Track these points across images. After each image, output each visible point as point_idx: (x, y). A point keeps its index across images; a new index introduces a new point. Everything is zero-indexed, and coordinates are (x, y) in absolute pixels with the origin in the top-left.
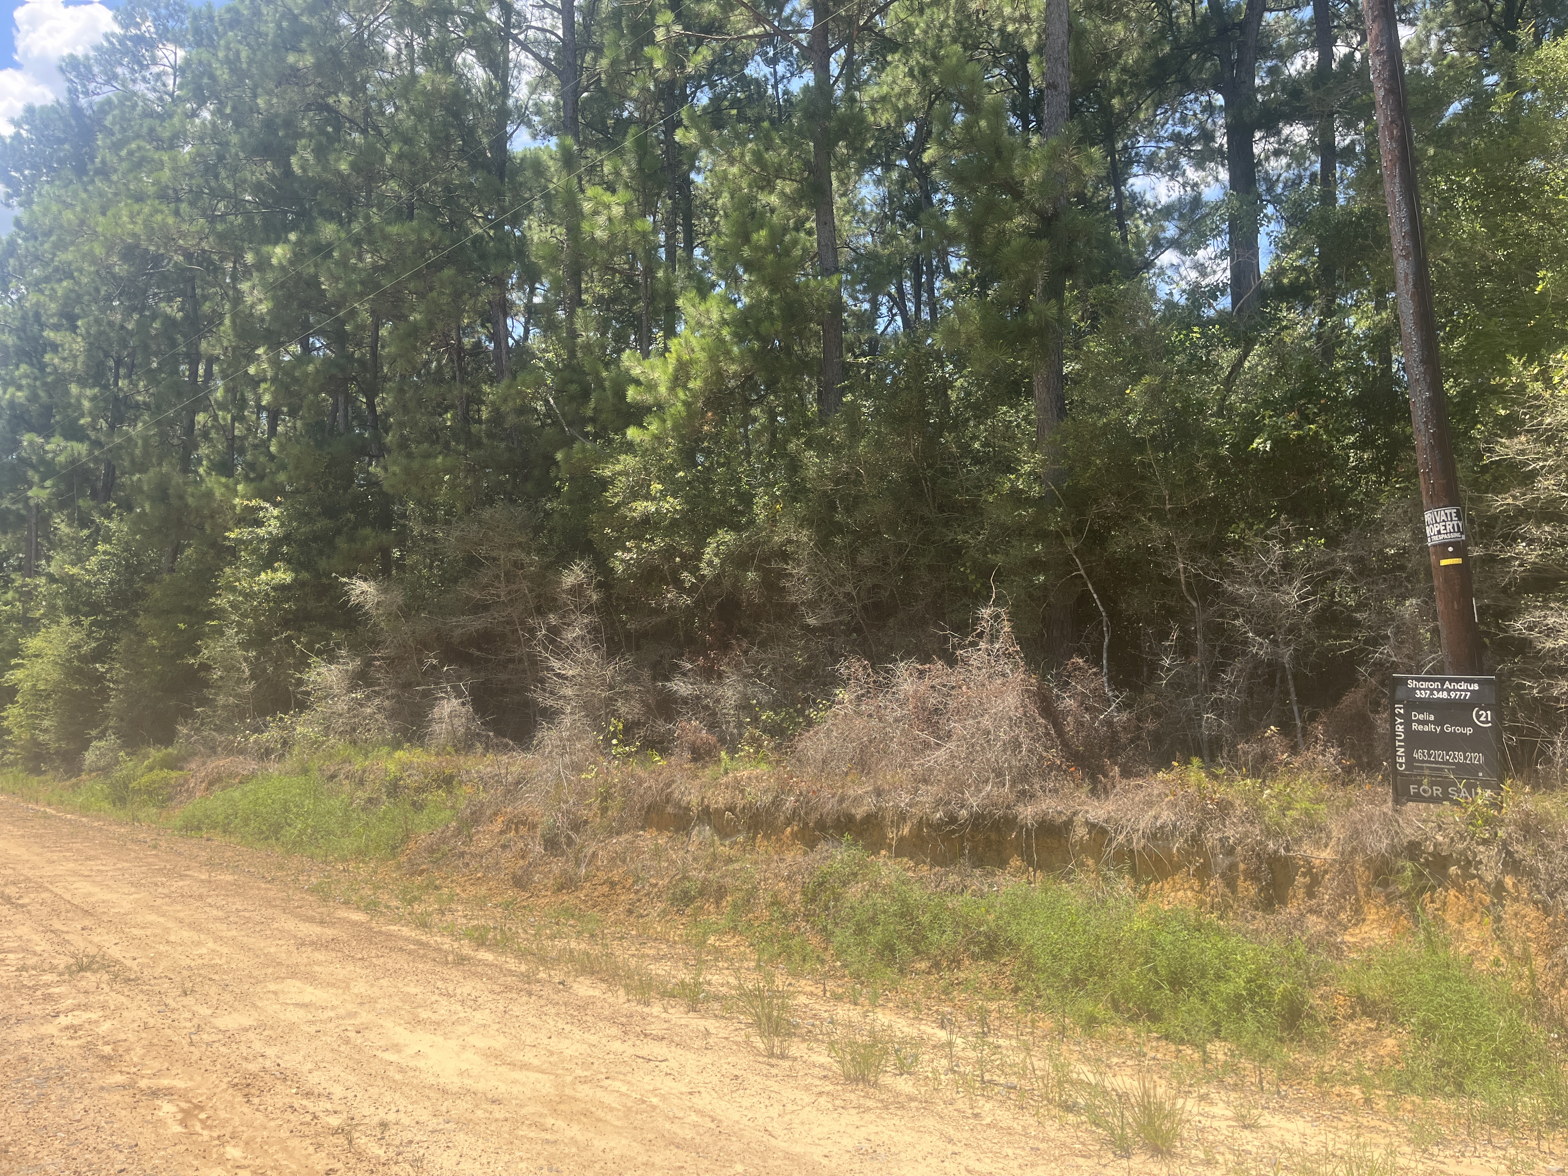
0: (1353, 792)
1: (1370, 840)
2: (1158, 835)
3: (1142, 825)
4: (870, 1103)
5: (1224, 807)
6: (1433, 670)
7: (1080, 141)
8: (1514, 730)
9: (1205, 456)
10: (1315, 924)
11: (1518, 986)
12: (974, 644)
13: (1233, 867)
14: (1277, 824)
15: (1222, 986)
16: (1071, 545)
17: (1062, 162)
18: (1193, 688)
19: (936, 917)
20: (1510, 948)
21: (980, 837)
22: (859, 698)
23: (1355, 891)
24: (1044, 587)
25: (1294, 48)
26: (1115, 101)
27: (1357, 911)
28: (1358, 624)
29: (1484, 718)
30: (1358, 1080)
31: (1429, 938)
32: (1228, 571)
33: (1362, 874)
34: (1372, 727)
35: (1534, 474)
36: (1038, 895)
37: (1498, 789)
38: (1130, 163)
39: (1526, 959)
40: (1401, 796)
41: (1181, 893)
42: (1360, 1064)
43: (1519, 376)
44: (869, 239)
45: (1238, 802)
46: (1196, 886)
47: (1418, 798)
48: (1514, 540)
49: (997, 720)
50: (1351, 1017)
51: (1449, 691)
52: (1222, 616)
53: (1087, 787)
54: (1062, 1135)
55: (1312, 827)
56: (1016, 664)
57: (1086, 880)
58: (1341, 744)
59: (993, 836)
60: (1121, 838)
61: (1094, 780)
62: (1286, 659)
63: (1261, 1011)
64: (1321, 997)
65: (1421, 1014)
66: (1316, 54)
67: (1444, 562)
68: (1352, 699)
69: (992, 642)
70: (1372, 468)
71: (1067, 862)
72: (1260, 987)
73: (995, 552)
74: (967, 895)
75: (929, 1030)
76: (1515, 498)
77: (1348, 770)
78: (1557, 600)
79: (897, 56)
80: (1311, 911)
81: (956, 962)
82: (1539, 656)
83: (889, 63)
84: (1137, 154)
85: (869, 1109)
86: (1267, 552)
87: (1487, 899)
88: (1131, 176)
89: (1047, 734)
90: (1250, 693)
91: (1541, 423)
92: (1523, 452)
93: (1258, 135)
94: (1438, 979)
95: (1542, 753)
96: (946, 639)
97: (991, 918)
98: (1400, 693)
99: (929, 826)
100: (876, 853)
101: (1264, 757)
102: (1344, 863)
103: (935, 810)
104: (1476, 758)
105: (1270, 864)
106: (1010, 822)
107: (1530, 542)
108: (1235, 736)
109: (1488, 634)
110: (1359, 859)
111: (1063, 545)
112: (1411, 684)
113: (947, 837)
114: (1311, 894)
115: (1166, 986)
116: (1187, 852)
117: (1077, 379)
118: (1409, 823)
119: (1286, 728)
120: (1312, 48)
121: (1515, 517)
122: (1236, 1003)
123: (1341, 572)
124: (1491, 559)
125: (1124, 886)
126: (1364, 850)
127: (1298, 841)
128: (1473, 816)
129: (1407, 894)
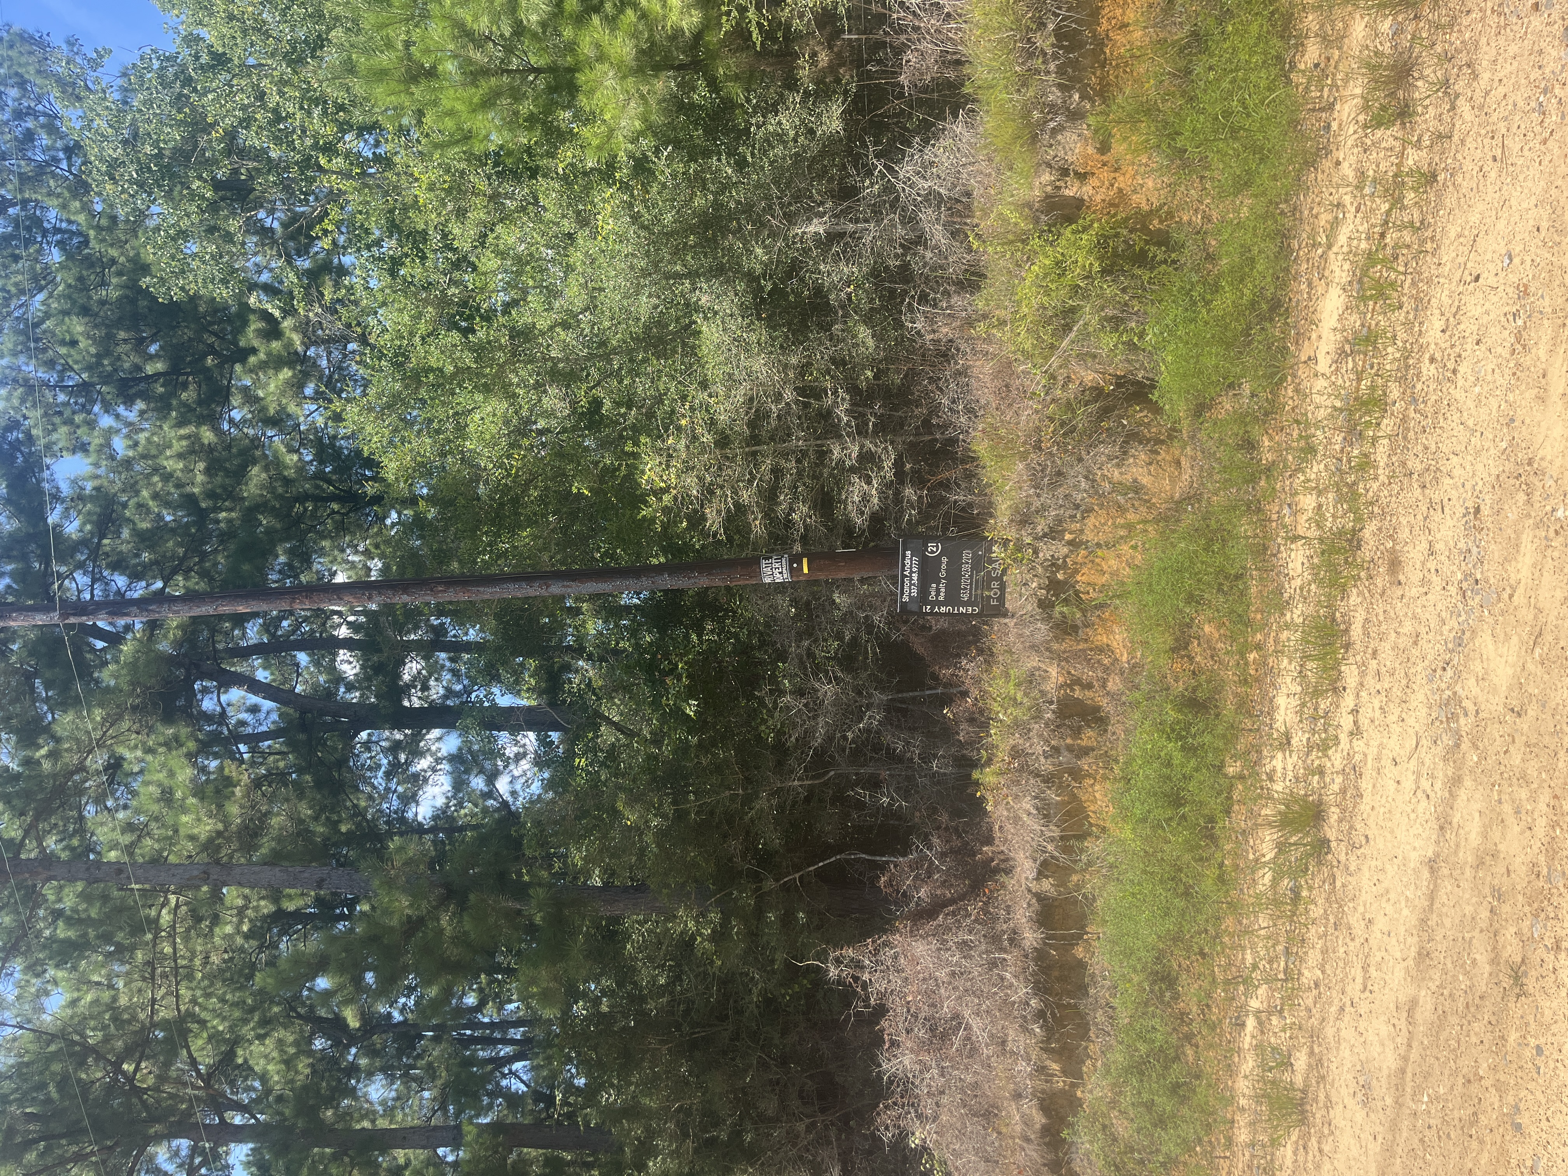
0: (998, 648)
1: (1039, 637)
2: (1045, 812)
3: (1037, 827)
4: (1322, 1096)
5: (1016, 753)
6: (895, 584)
7: (381, 858)
8: (945, 529)
9: (697, 756)
10: (1114, 684)
11: (1152, 534)
12: (865, 986)
13: (1070, 749)
14: (1029, 709)
15: (1176, 762)
16: (770, 884)
17: (397, 876)
18: (909, 778)
19: (1140, 1036)
20: (1122, 537)
21: (1057, 986)
22: (919, 1116)
23: (1084, 650)
24: (809, 914)
25: (332, 669)
26: (344, 829)
27: (1100, 650)
28: (854, 639)
29: (934, 549)
30: (1242, 655)
31: (1119, 597)
32: (804, 741)
33: (1068, 644)
34: (943, 632)
35: (737, 504)
36: (1109, 930)
37: (993, 542)
38: (403, 820)
39: (1130, 527)
40: (1000, 611)
41: (1097, 795)
42: (1227, 653)
43: (656, 511)
44: (426, 1094)
45: (1012, 742)
46: (1089, 781)
47: (1001, 599)
48: (790, 521)
49: (940, 963)
50: (1191, 659)
51: (911, 572)
52: (844, 750)
53: (1003, 878)
54: (1320, 901)
55: (1031, 682)
56: (886, 944)
57: (1092, 883)
58: (958, 656)
59: (1056, 973)
60: (1050, 848)
61: (996, 871)
62: (884, 698)
63: (1193, 731)
64: (1176, 681)
65: (1181, 605)
66: (341, 652)
67: (806, 570)
68: (919, 646)
69: (863, 967)
70: (721, 621)
71: (1076, 902)
72: (1173, 730)
73: (773, 961)
74: (1115, 1002)
75: (1248, 1039)
76: (755, 519)
77: (981, 652)
78: (840, 494)
79: (240, 1052)
80: (1104, 686)
81: (1183, 1016)
82: (885, 509)
83: (246, 1061)
84: (396, 812)
85: (1327, 1096)
86: (788, 708)
87: (1083, 552)
88: (415, 820)
89: (954, 913)
90: (912, 729)
91: (697, 498)
92: (719, 512)
93: (406, 703)
94: (1151, 591)
95: (963, 509)
96: (858, 1014)
97: (1136, 979)
98: (914, 607)
99: (1048, 1040)
100: (1080, 1103)
101: (972, 720)
102: (1060, 658)
103: (1031, 1032)
104: (967, 555)
105: (1065, 718)
106: (1040, 955)
107: (792, 510)
108: (953, 745)
109: (866, 544)
110: (1055, 646)
111: (771, 891)
112: (906, 599)
113: (1060, 1022)
114: (1089, 686)
115: (1182, 811)
116: (1060, 787)
117: (609, 873)
118: (1022, 607)
119: (946, 700)
120: (335, 655)
121: (771, 519)
122: (1189, 750)
123: (809, 649)
124: (804, 539)
125: (1094, 847)
126: (1048, 642)
127: (1043, 693)
128: (1015, 560)
129: (1084, 612)
